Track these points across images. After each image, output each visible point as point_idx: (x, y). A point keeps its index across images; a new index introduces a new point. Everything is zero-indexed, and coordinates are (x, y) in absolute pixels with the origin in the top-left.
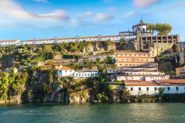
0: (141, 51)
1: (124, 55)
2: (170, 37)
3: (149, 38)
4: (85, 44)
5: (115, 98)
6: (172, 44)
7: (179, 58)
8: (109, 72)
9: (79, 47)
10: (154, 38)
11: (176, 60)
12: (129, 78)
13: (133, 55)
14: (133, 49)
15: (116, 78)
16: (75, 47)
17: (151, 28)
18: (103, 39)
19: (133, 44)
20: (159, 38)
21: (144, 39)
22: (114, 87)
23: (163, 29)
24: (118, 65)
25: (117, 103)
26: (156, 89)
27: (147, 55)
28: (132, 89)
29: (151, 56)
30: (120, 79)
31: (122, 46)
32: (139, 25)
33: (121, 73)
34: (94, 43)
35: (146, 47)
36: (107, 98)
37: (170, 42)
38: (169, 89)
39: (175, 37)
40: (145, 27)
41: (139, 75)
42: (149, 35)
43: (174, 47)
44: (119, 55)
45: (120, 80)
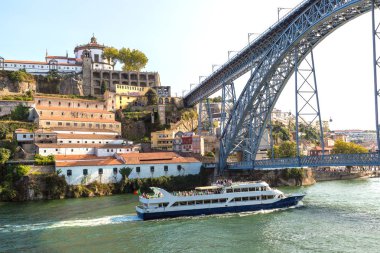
0: (90, 97)
1: (55, 105)
2: (143, 76)
3: (106, 74)
5: (31, 193)
6: (146, 89)
7: (156, 115)
8: (20, 138)
10: (116, 74)
11: (153, 117)
12: (63, 151)
13: (74, 106)
14: (75, 94)
15: (35, 150)
17: (111, 55)
18: (10, 68)
19: (75, 84)
20: (125, 76)
21: (97, 74)
22: (30, 171)
23: (133, 58)
24: (42, 123)
25: (36, 201)
26: (115, 170)
27: (101, 107)
28: (69, 173)
29: (109, 108)
30: (45, 152)
31: (51, 84)
32: (88, 46)
33: (50, 141)
35: (101, 91)
36: (14, 194)
37: (143, 85)
38: (138, 170)
39: (153, 77)
40: (99, 52)
41: (85, 146)
42: (107, 67)
43: (150, 95)
44: (45, 104)
45: (46, 155)
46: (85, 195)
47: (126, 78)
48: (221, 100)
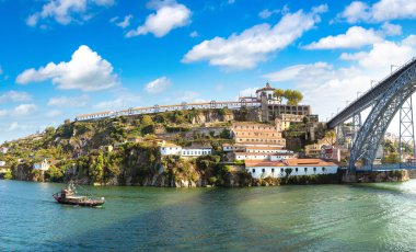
0: (266, 122)
1: (244, 128)
2: (300, 108)
3: (276, 107)
4: (194, 113)
5: (232, 182)
6: (302, 116)
7: (309, 134)
8: (225, 149)
9: (186, 117)
10: (282, 107)
12: (250, 157)
13: (256, 128)
14: (257, 121)
15: (234, 156)
16: (181, 118)
17: (279, 94)
18: (219, 107)
19: (257, 114)
20: (288, 108)
21: (270, 107)
22: (231, 169)
23: (293, 96)
24: (238, 140)
25: (235, 187)
26: (282, 170)
27: (273, 129)
28: (254, 171)
29: (278, 130)
30: (239, 158)
31: (242, 115)
32: (265, 89)
33: (242, 151)
34: (205, 112)
35: (273, 118)
36: (223, 182)
37: (300, 114)
38: (297, 170)
39: (306, 108)
40: (271, 92)
41: (263, 154)
42: (276, 103)
43: (305, 120)
44: (239, 128)
46: (263, 185)
47: (288, 109)
48: (352, 125)
